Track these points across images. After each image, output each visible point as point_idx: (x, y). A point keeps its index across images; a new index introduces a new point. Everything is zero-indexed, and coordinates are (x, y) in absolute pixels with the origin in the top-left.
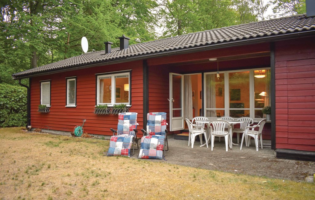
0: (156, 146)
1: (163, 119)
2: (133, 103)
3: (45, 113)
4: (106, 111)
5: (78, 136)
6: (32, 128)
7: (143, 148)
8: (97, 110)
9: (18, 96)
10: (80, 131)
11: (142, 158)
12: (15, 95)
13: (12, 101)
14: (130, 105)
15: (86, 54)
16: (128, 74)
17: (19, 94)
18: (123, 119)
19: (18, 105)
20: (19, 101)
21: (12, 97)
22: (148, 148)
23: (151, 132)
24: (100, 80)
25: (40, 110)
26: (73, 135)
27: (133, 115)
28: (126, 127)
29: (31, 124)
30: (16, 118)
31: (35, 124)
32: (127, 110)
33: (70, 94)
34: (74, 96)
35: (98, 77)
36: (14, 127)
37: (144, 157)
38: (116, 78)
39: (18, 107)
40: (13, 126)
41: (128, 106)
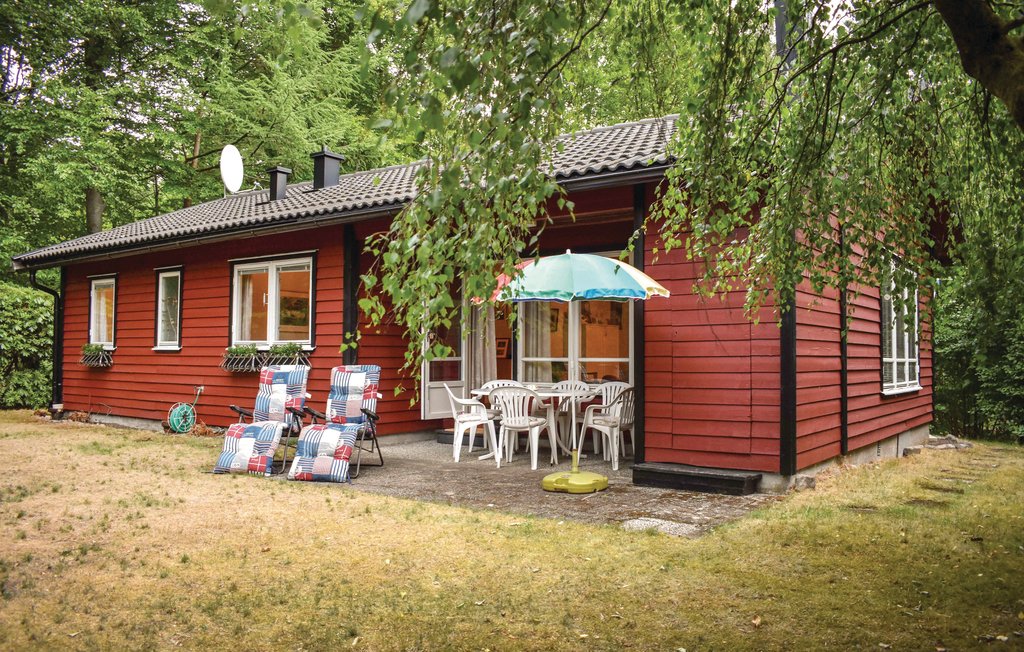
0: (333, 449)
1: (369, 383)
2: (320, 341)
3: (99, 369)
4: (250, 364)
5: (179, 433)
6: (65, 411)
7: (301, 454)
8: (229, 359)
9: (33, 318)
10: (185, 416)
11: (296, 479)
12: (25, 315)
13: (14, 333)
14: (313, 345)
15: (238, 196)
16: (309, 261)
17: (36, 312)
18: (270, 383)
19: (32, 344)
20: (37, 332)
21: (16, 321)
22: (314, 455)
23: (337, 417)
24: (240, 278)
25: (87, 358)
26: (166, 428)
27: (298, 371)
28: (275, 404)
29: (64, 398)
30: (26, 384)
31: (72, 399)
32: (304, 359)
33: (166, 313)
34: (175, 320)
35: (237, 268)
36: (21, 411)
37: (300, 476)
38: (281, 271)
39: (34, 349)
40: (17, 406)
41: (308, 348)
